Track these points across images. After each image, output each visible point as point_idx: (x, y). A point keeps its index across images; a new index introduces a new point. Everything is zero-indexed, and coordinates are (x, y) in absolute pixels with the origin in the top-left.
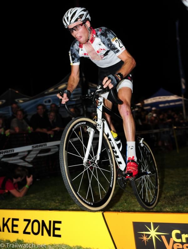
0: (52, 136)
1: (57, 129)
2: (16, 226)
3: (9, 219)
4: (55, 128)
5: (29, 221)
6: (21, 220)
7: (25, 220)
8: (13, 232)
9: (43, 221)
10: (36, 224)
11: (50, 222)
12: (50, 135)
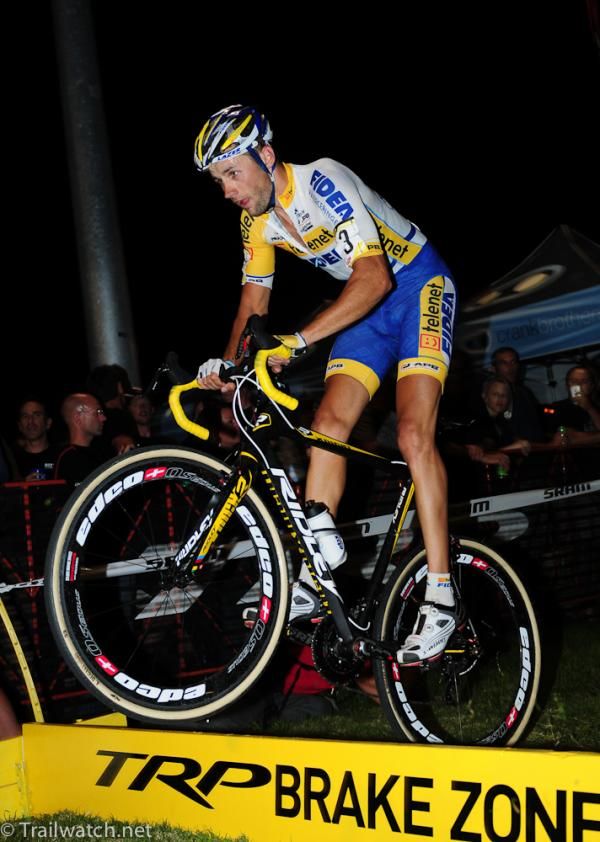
0: (502, 473)
1: (520, 445)
2: (424, 807)
3: (393, 780)
4: (511, 442)
5: (474, 789)
6: (442, 785)
7: (458, 786)
8: (411, 829)
9: (531, 793)
10: (502, 803)
11: (561, 795)
12: (494, 468)
